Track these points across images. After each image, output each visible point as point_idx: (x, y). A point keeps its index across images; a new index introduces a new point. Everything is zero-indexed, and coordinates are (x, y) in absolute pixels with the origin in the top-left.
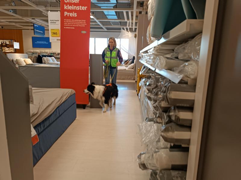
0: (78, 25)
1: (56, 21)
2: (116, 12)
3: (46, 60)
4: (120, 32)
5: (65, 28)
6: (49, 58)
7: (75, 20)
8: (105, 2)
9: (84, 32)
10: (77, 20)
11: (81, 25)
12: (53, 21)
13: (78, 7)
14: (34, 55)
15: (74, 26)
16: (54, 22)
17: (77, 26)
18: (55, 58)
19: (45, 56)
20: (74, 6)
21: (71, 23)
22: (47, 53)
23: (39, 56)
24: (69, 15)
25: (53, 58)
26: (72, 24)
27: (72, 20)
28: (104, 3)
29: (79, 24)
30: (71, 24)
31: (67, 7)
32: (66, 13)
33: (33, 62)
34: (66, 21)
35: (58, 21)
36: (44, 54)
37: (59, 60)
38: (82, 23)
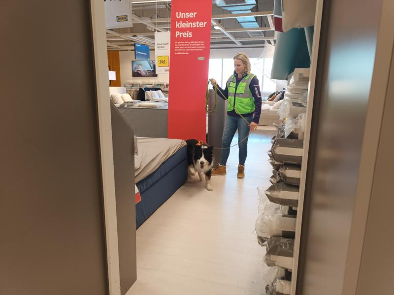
0: (194, 49)
1: (165, 44)
2: (256, 18)
3: (150, 96)
4: (264, 47)
5: (175, 53)
6: (154, 91)
7: (190, 42)
8: (238, 4)
9: (201, 58)
10: (192, 42)
11: (198, 48)
12: (160, 46)
13: (194, 23)
14: (134, 88)
15: (188, 50)
16: (162, 45)
17: (192, 50)
18: (163, 92)
19: (149, 89)
20: (189, 22)
21: (184, 46)
22: (152, 84)
23: (141, 89)
24: (182, 35)
25: (160, 91)
26: (186, 47)
27: (186, 42)
28: (237, 6)
29: (195, 47)
30: (184, 49)
31: (179, 25)
32: (177, 34)
33: (133, 99)
34: (177, 44)
35: (168, 44)
36: (148, 86)
37: (168, 94)
38: (199, 46)
